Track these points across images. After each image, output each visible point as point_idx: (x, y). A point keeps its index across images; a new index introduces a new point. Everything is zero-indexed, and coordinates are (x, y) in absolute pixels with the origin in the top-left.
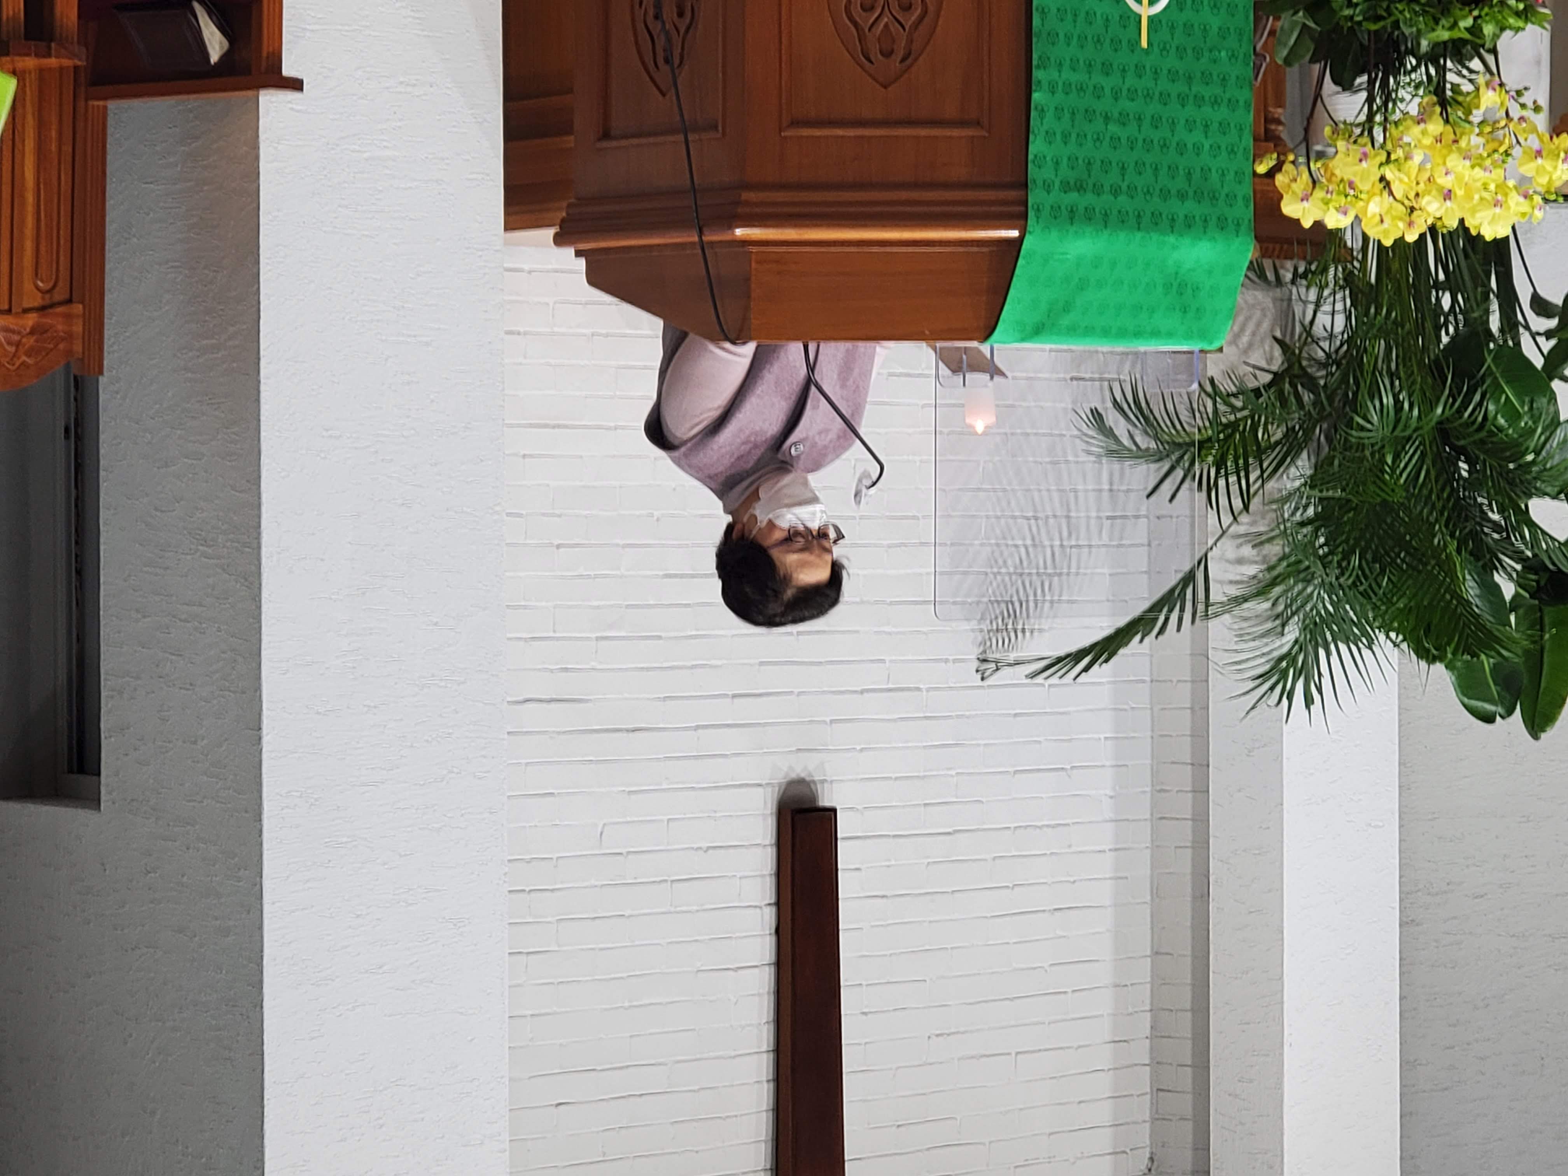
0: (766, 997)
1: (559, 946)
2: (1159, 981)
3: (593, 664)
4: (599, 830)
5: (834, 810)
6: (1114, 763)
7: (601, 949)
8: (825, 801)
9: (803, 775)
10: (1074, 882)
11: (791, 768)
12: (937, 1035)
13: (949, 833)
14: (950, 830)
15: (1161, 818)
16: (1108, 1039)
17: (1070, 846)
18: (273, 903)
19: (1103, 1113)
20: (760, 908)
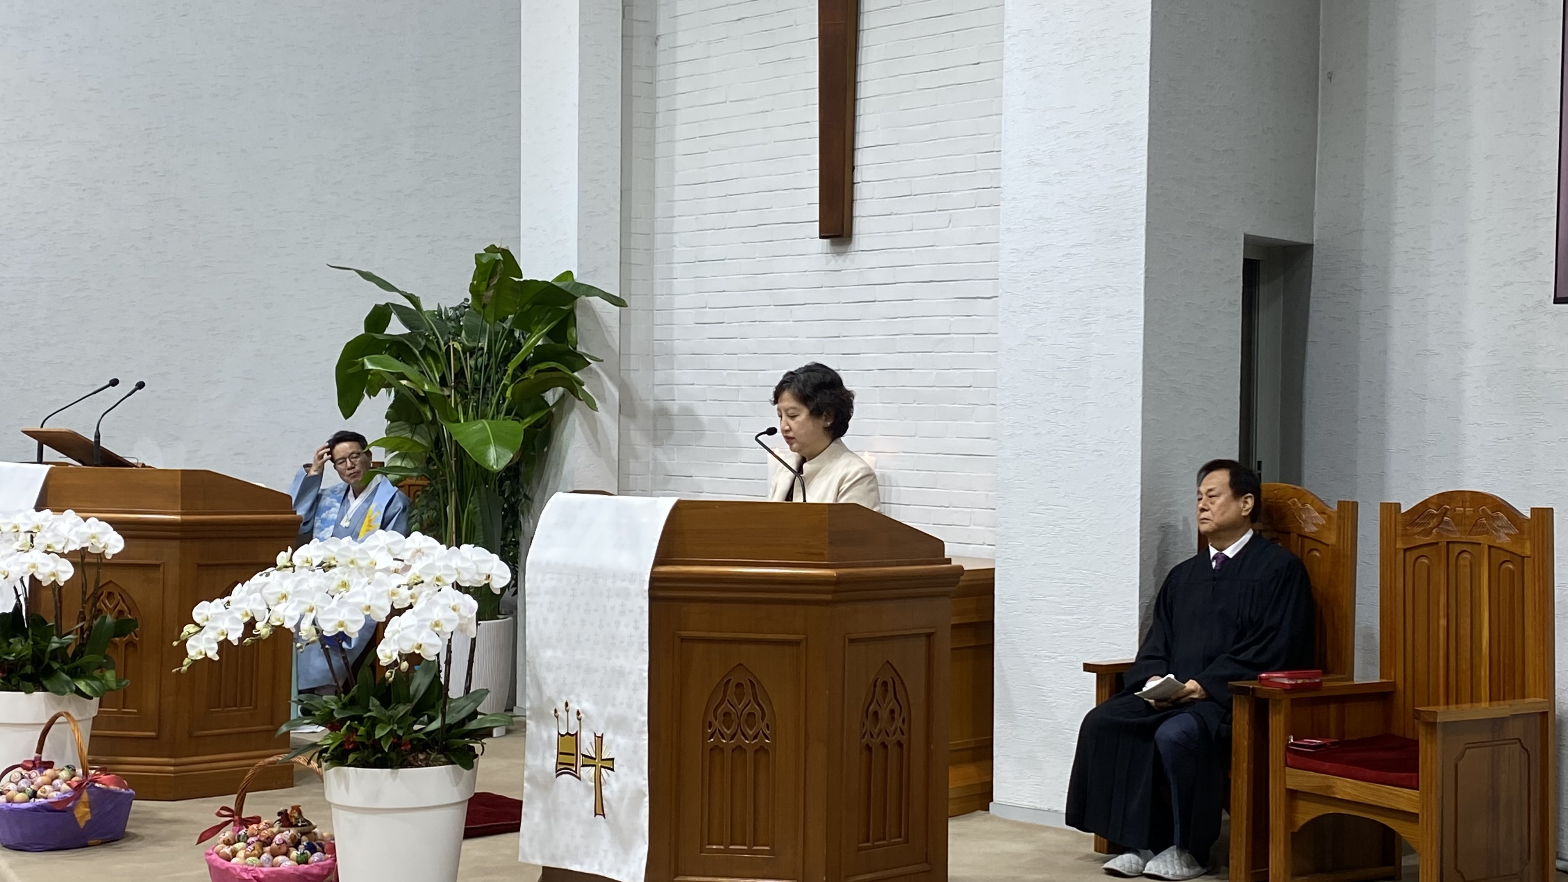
0: (861, 129)
1: (975, 157)
2: (651, 144)
3: (952, 319)
4: (951, 224)
5: (821, 237)
6: (673, 265)
7: (951, 155)
8: (826, 241)
9: (838, 257)
11: (844, 261)
12: (767, 111)
13: (760, 225)
14: (759, 227)
15: (648, 234)
16: (677, 112)
17: (697, 218)
18: (1140, 173)
19: (682, 70)
20: (863, 181)
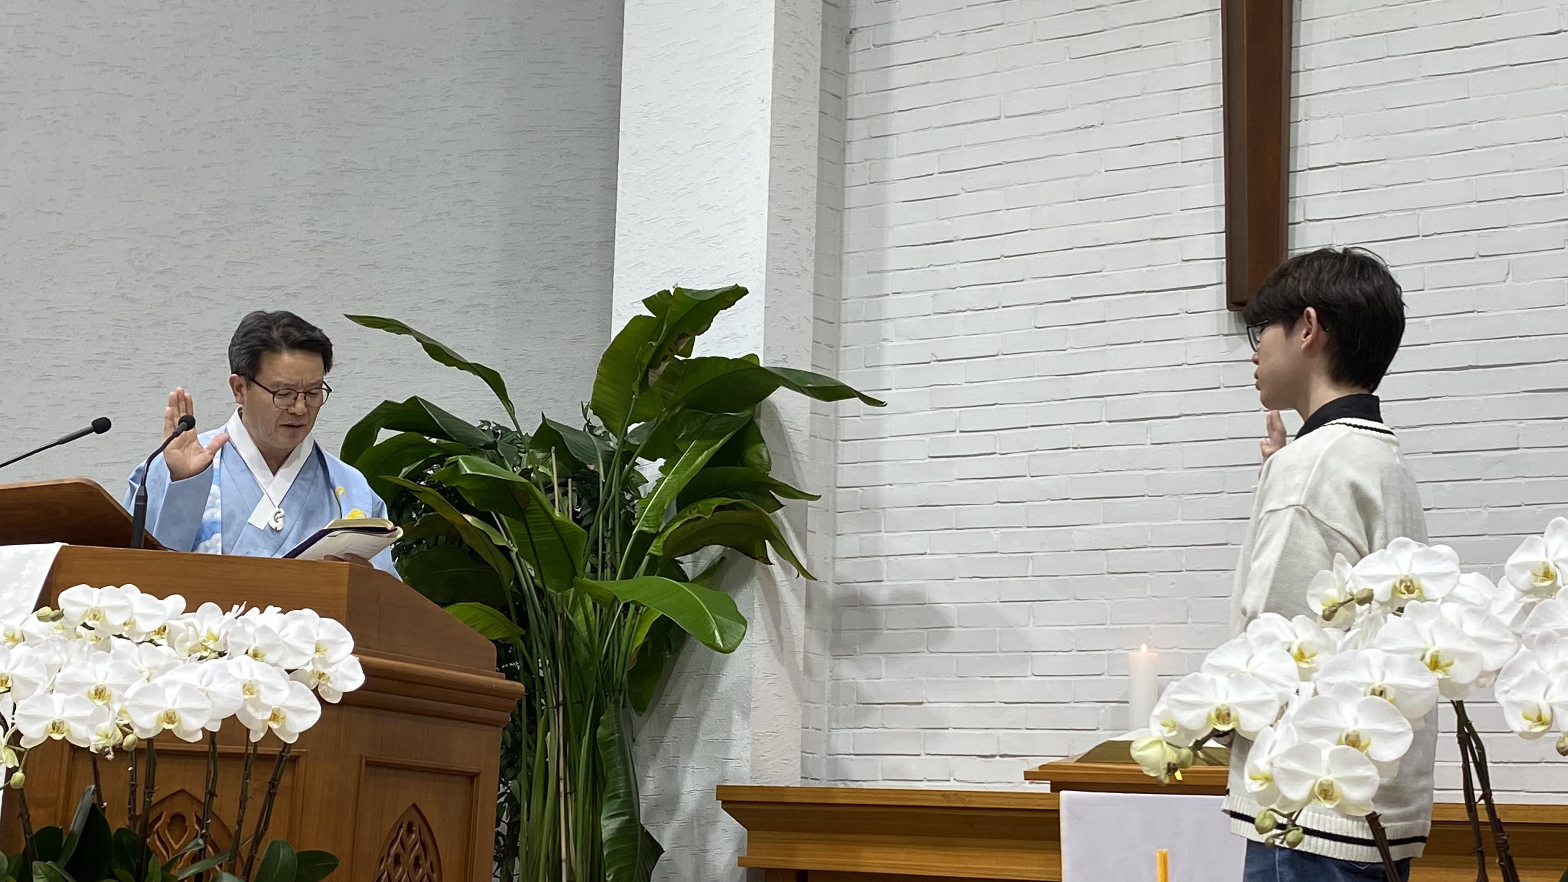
10: (929, 266)
12: (1092, 126)
19: (903, 76)
20: (1307, 220)
